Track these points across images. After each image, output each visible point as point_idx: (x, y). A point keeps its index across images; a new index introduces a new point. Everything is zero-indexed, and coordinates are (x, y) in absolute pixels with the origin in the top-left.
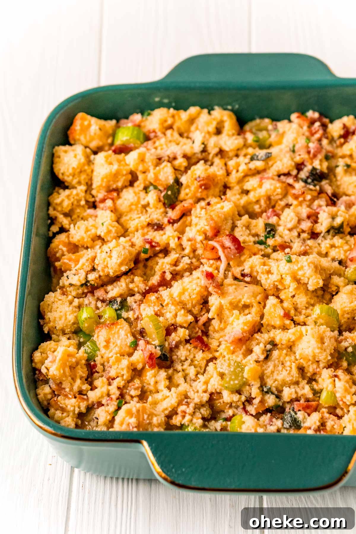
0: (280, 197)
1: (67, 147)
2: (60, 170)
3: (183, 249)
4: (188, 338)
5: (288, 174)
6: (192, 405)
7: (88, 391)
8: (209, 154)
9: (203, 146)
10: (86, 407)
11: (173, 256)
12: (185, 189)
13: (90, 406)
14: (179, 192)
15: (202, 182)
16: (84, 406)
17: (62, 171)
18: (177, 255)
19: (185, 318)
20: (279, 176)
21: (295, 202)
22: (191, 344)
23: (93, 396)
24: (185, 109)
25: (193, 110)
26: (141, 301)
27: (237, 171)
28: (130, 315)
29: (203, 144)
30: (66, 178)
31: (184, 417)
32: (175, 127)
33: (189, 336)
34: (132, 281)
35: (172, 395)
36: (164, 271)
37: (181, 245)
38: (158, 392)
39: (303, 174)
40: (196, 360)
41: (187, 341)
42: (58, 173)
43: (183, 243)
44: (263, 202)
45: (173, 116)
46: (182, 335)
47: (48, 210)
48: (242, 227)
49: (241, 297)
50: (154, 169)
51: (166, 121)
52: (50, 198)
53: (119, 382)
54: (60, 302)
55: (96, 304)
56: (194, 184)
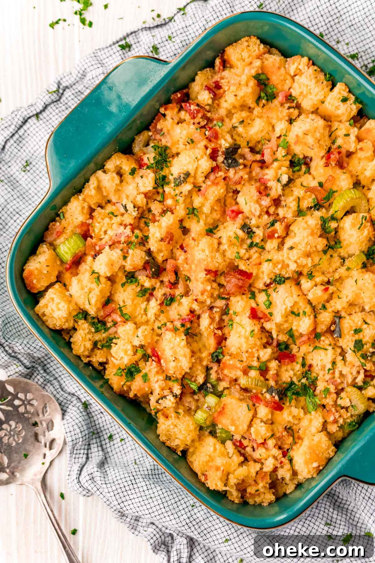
5: (213, 170)
11: (205, 317)
15: (167, 239)
19: (267, 354)
26: (222, 370)
35: (314, 415)
36: (213, 334)
37: (201, 303)
39: (221, 159)
43: (202, 301)
44: (215, 208)
45: (84, 200)
46: (276, 367)
47: (82, 361)
48: (230, 249)
49: (284, 306)
50: (126, 262)
51: (83, 208)
52: (74, 352)
53: (271, 443)
54: (172, 427)
55: (194, 399)
56: (162, 245)
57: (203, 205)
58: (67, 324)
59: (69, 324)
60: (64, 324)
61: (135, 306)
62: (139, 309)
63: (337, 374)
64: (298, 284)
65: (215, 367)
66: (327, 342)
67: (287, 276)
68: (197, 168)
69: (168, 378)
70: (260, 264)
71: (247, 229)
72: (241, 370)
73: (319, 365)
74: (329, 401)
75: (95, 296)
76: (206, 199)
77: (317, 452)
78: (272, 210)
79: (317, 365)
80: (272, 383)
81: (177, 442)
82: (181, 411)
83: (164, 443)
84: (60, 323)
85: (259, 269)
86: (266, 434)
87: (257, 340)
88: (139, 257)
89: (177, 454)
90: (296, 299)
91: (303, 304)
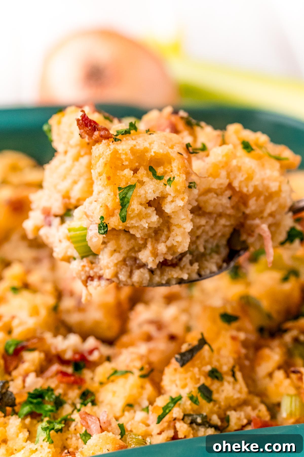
49: (146, 145)
90: (173, 153)
91: (179, 169)
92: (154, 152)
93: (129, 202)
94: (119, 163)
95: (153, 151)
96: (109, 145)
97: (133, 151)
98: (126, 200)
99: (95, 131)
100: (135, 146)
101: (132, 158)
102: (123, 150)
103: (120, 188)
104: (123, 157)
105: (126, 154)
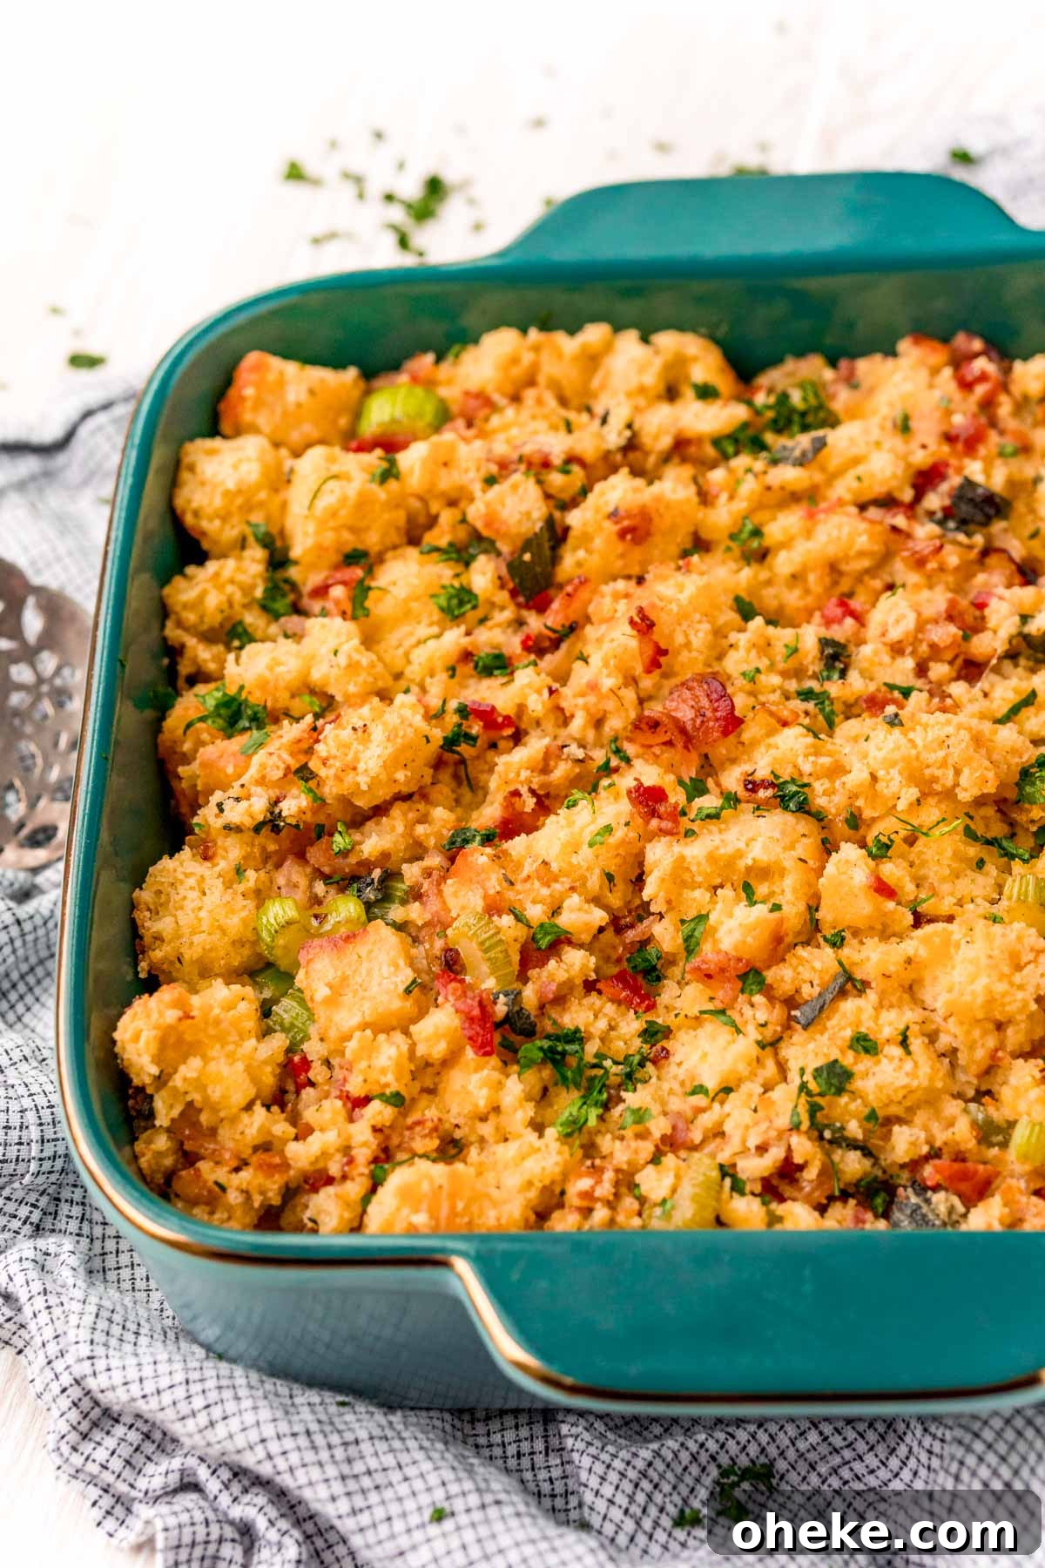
0: (866, 563)
1: (217, 443)
2: (189, 501)
3: (566, 721)
4: (593, 976)
5: (888, 502)
6: (609, 1176)
7: (288, 1141)
8: (647, 454)
9: (628, 433)
10: (280, 1188)
11: (535, 745)
12: (575, 549)
13: (293, 1185)
14: (555, 560)
15: (626, 523)
16: (276, 1187)
17: (195, 505)
18: (546, 741)
19: (585, 917)
20: (862, 507)
21: (913, 578)
22: (600, 992)
23: (302, 1154)
24: (572, 331)
25: (595, 333)
26: (446, 873)
27: (731, 498)
28: (415, 913)
29: (629, 426)
30: (205, 524)
31: (587, 1212)
32: (542, 379)
33: (596, 971)
34: (424, 819)
35: (547, 1146)
36: (512, 788)
37: (560, 709)
38: (506, 1140)
39: (934, 501)
40: (619, 1038)
41: (590, 986)
42: (184, 512)
43: (564, 704)
44: (812, 578)
45: (536, 349)
46: (577, 967)
47: (163, 627)
48: (748, 651)
49: (742, 845)
50: (484, 491)
51: (515, 360)
52: (167, 590)
53: (377, 1111)
54: (192, 882)
55: (311, 886)
56: (601, 529)
57: (786, 544)
58: (217, 523)
59: (221, 530)
60: (211, 520)
61: (407, 615)
62: (405, 629)
63: (707, 1120)
64: (828, 847)
65: (435, 860)
66: (762, 1016)
67: (820, 801)
68: (856, 461)
69: (304, 773)
70: (785, 724)
71: (836, 657)
72: (485, 897)
73: (684, 1066)
74: (619, 1152)
75: (338, 493)
76: (808, 534)
77: (460, 1206)
78: (939, 670)
79: (679, 1064)
80: (530, 994)
81: (164, 925)
82: (251, 875)
83: (133, 906)
84: (205, 502)
85: (771, 733)
86: (383, 1071)
87: (597, 871)
88: (523, 508)
89: (136, 965)
90: (789, 861)
91: (795, 890)
92: (754, 859)
93: (698, 944)
94: (687, 876)
95: (751, 856)
96: (671, 846)
97: (712, 858)
98: (693, 940)
99: (653, 816)
100: (717, 848)
101: (708, 870)
102: (693, 857)
103: (683, 922)
104: (694, 869)
105: (699, 864)
